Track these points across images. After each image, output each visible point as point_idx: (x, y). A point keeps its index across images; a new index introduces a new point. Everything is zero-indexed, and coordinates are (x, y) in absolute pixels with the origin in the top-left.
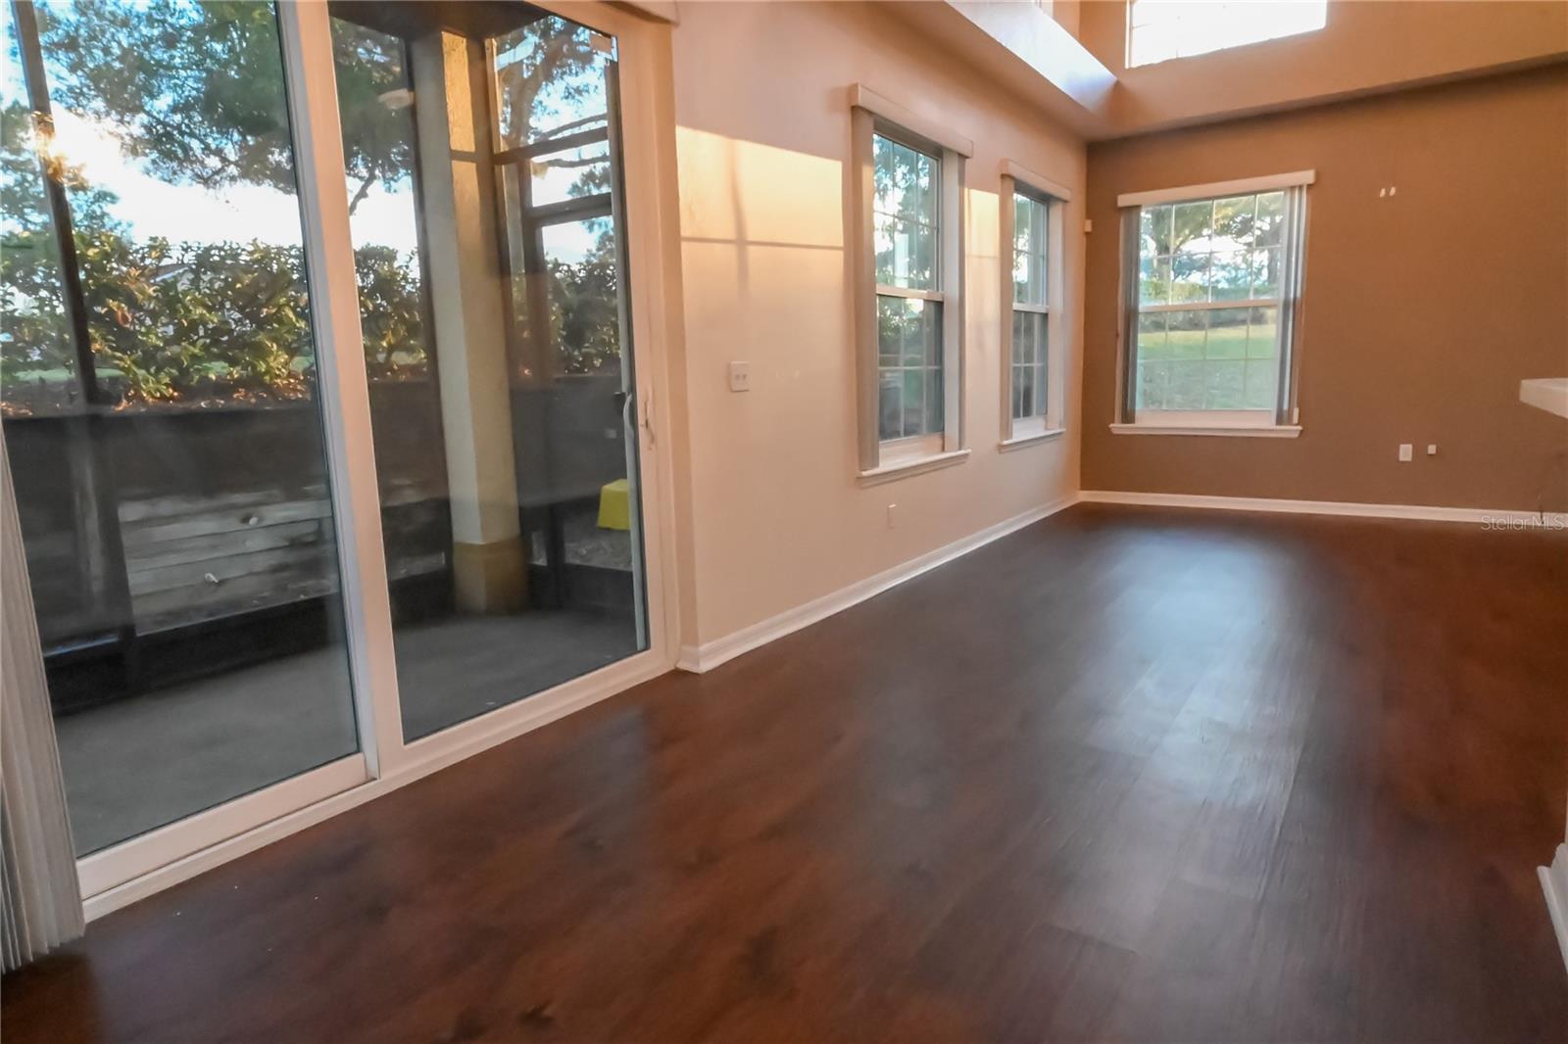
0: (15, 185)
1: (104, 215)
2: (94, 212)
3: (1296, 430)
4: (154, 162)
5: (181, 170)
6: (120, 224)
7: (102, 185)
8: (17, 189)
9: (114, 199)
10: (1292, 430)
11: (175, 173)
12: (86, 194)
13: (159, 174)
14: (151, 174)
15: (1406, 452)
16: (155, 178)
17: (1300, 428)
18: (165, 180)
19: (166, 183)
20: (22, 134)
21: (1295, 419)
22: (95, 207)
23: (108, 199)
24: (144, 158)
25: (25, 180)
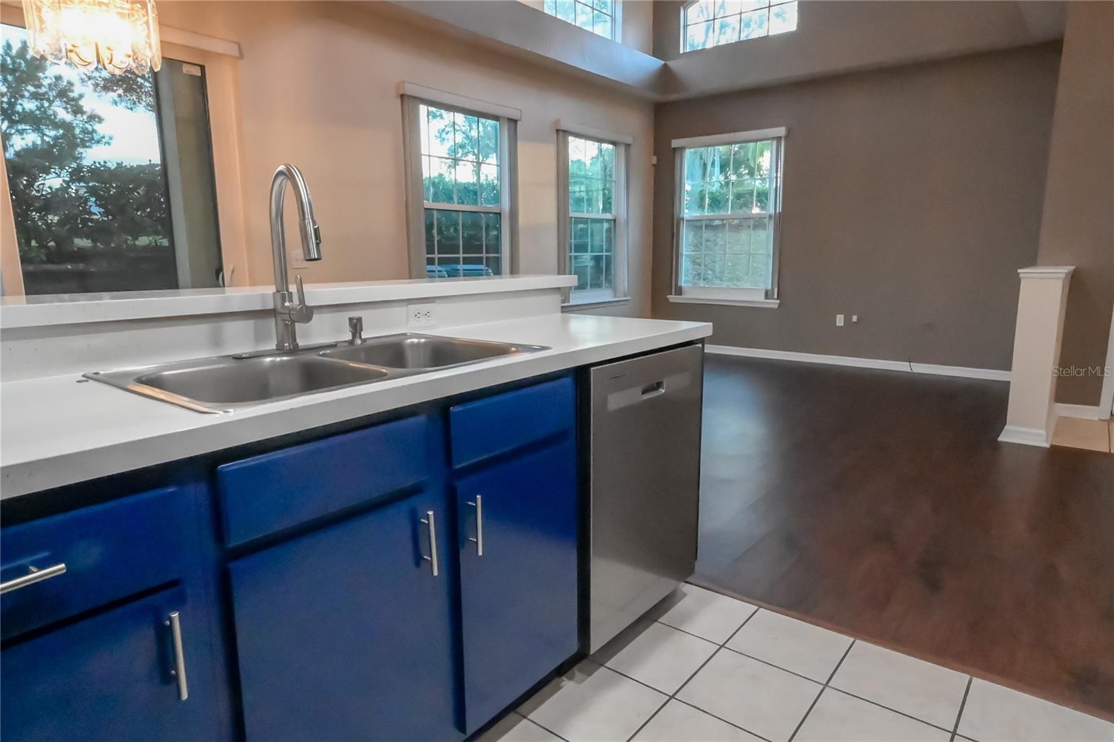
0: (37, 110)
1: (94, 131)
2: (87, 129)
3: (775, 303)
4: (120, 96)
5: (139, 101)
6: (103, 137)
7: (93, 110)
8: (38, 112)
9: (100, 120)
10: (774, 303)
11: (134, 103)
12: (82, 116)
13: (124, 104)
14: (118, 104)
15: (840, 320)
16: (122, 106)
17: (778, 301)
18: (128, 108)
19: (129, 110)
20: (41, 75)
21: (776, 296)
22: (87, 126)
23: (97, 120)
24: (113, 93)
25: (42, 106)
